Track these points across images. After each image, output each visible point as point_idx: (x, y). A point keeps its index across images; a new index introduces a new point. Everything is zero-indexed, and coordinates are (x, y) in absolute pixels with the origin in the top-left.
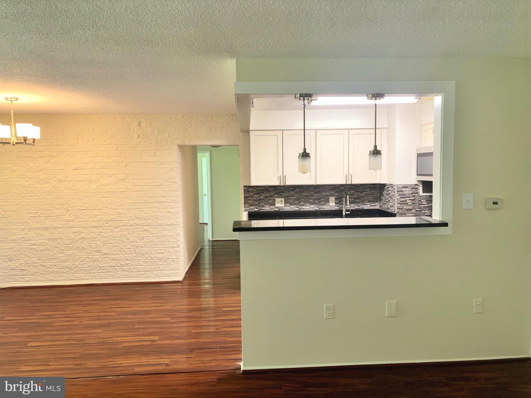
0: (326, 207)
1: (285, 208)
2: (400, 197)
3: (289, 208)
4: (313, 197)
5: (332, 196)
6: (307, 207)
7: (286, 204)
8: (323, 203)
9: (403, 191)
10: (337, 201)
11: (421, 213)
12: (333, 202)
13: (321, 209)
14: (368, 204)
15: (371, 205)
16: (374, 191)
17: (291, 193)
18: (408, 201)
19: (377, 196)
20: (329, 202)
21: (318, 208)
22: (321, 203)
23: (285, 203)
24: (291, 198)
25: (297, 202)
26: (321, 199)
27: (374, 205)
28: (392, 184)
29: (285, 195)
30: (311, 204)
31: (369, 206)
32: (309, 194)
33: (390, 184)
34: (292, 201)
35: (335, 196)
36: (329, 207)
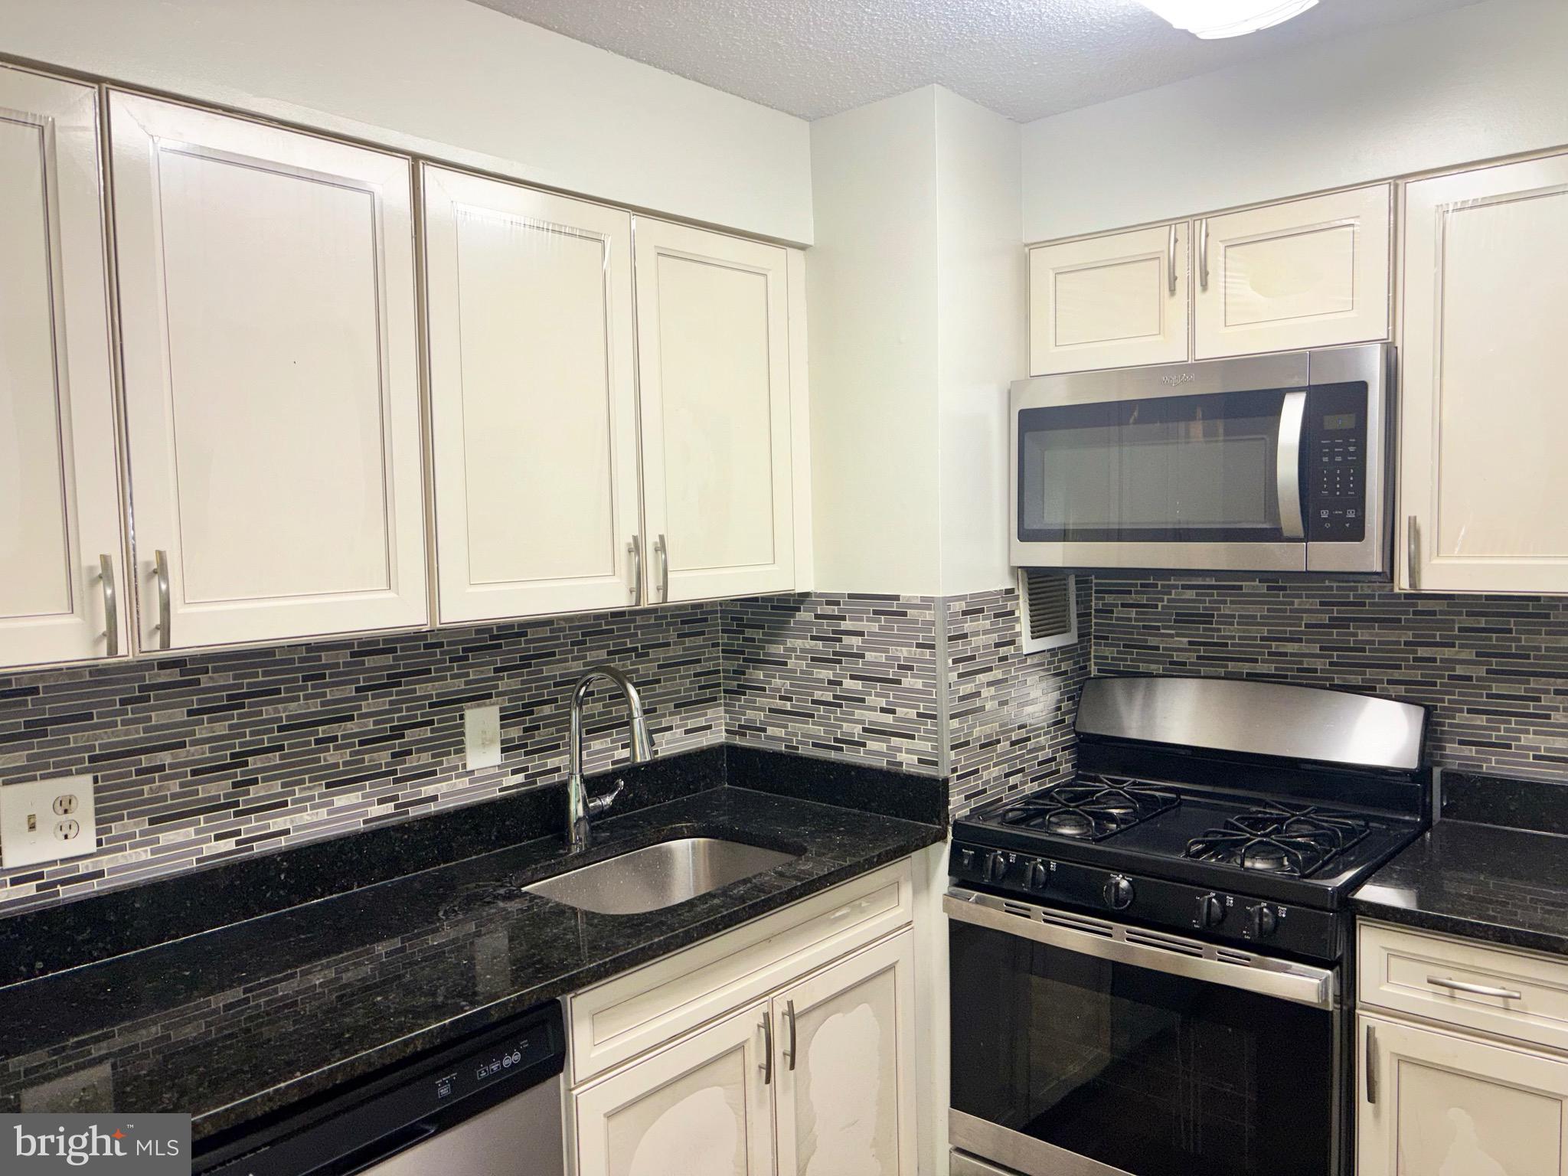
0: (442, 788)
1: (105, 862)
2: (960, 676)
3: (144, 854)
4: (352, 727)
5: (481, 698)
6: (307, 817)
7: (116, 828)
8: (426, 758)
9: (965, 636)
10: (515, 732)
11: (1030, 752)
12: (492, 741)
13: (414, 812)
14: (676, 720)
15: (691, 724)
16: (699, 641)
17: (156, 718)
18: (986, 692)
19: (710, 666)
20: (462, 751)
21: (389, 808)
22: (412, 761)
23: (104, 817)
24: (166, 758)
25: (219, 789)
26: (410, 735)
27: (701, 722)
28: (897, 598)
29: (103, 739)
30: (338, 783)
31: (678, 732)
32: (315, 706)
33: (851, 596)
34: (174, 786)
35: (498, 695)
36: (464, 783)
